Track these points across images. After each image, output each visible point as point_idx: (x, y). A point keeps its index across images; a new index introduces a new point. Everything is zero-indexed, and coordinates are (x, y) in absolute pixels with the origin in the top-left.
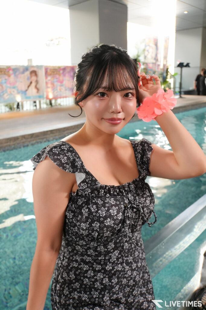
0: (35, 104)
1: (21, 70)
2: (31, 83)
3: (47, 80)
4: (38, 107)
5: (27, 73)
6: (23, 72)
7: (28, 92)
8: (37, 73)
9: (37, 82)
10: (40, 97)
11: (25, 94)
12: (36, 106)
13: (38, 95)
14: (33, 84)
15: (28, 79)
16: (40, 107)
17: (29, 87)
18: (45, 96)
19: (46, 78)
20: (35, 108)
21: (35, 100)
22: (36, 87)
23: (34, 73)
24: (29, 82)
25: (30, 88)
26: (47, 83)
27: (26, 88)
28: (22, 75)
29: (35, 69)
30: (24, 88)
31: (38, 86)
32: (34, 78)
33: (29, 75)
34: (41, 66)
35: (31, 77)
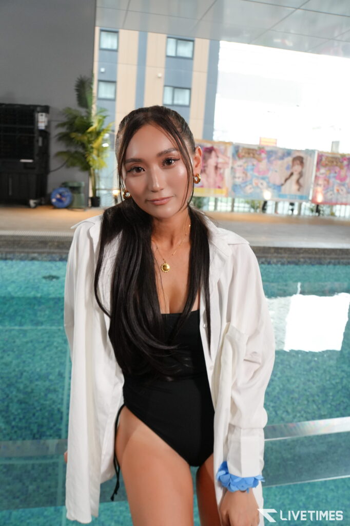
0: (291, 207)
1: (280, 154)
2: (292, 174)
3: (318, 174)
4: (296, 212)
5: (289, 160)
6: (282, 158)
7: (283, 187)
8: (304, 161)
9: (301, 175)
10: (301, 198)
11: (280, 190)
12: (292, 210)
13: (299, 194)
14: (295, 177)
15: (288, 168)
16: (299, 213)
17: (286, 180)
18: (310, 198)
19: (318, 169)
20: (290, 212)
21: (292, 201)
22: (298, 182)
23: (299, 160)
24: (289, 173)
25: (288, 182)
26: (316, 177)
27: (283, 181)
28: (280, 162)
29: (302, 155)
30: (278, 180)
31: (301, 181)
32: (297, 168)
33: (291, 163)
34: (313, 151)
35: (293, 165)
